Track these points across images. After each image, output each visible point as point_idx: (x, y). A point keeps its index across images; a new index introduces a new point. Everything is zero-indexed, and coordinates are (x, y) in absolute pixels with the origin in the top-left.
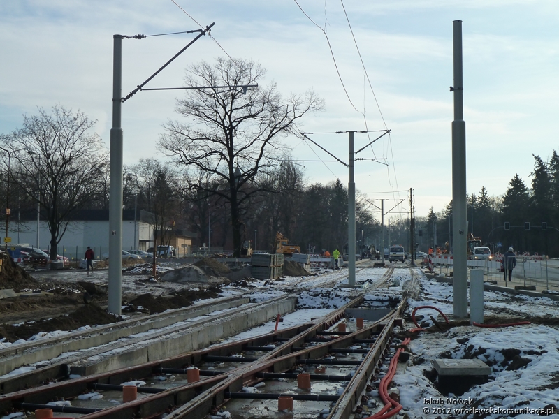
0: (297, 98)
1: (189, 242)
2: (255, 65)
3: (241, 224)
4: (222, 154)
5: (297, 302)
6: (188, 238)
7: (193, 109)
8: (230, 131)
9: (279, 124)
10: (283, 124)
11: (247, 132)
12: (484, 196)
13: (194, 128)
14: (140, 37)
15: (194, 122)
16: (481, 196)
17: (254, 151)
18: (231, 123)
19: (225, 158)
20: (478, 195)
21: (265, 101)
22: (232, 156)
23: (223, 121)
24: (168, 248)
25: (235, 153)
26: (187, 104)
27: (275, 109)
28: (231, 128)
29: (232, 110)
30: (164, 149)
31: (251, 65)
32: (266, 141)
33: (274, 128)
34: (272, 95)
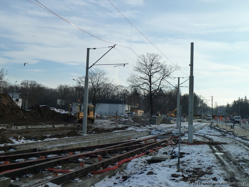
0: (172, 66)
1: (143, 111)
2: (159, 55)
3: (153, 106)
4: (148, 84)
5: (150, 132)
6: (142, 110)
7: (139, 69)
8: (150, 77)
9: (165, 75)
10: (167, 75)
11: (156, 77)
12: (246, 99)
13: (139, 75)
14: (94, 49)
15: (139, 73)
16: (245, 99)
17: (158, 83)
18: (151, 74)
19: (149, 85)
20: (244, 98)
21: (161, 67)
22: (151, 84)
23: (148, 73)
24: (133, 113)
25: (152, 83)
26: (136, 68)
27: (164, 70)
28: (151, 76)
29: (151, 70)
30: (128, 82)
31: (157, 55)
32: (162, 80)
33: (164, 75)
34: (164, 65)
